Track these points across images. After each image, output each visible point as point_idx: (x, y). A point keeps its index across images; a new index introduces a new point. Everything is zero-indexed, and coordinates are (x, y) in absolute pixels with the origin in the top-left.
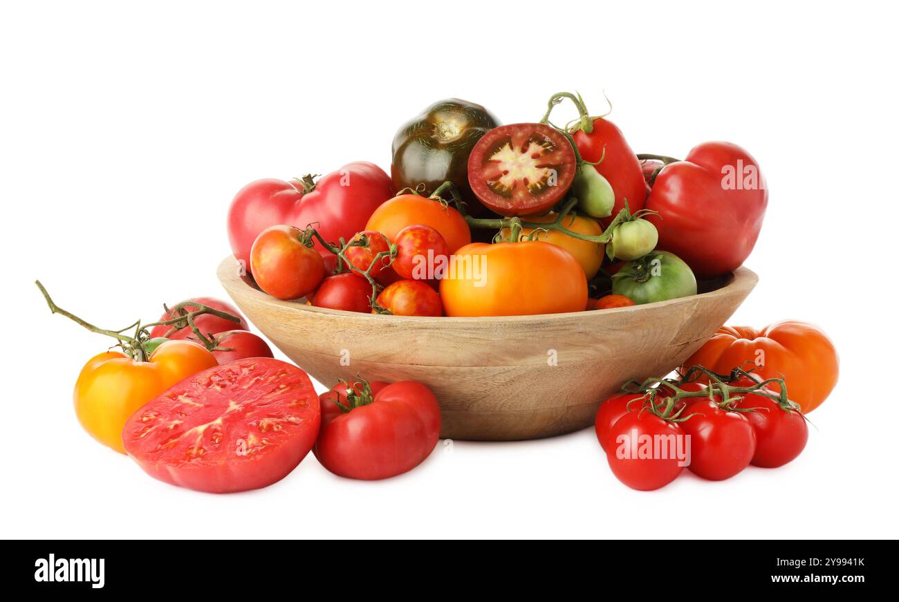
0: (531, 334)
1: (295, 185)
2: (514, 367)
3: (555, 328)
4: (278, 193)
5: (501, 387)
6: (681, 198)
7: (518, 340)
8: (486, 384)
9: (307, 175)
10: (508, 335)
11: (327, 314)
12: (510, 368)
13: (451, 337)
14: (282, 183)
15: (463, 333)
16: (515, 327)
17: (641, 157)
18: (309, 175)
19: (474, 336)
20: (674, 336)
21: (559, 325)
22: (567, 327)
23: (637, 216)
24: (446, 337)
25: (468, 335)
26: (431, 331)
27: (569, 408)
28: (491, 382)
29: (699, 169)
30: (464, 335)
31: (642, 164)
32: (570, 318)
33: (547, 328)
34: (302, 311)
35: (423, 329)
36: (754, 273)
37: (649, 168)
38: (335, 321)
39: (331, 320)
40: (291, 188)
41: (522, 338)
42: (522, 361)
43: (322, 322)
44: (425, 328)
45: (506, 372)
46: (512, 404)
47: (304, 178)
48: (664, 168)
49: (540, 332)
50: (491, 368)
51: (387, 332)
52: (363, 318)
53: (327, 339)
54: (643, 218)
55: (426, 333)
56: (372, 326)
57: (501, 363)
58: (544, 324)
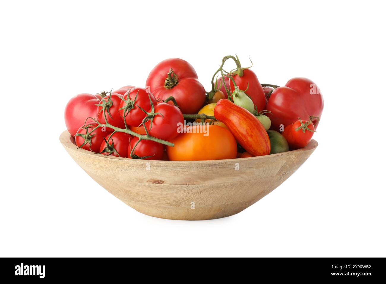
0: (211, 169)
1: (98, 97)
2: (202, 185)
3: (221, 166)
4: (90, 101)
5: (195, 194)
6: (283, 104)
7: (204, 172)
8: (188, 193)
9: (103, 92)
10: (199, 170)
11: (113, 159)
12: (200, 186)
13: (172, 170)
14: (92, 96)
15: (178, 168)
16: (202, 165)
17: (263, 85)
18: (105, 92)
19: (183, 170)
20: (278, 171)
21: (224, 165)
22: (228, 166)
23: (261, 113)
24: (170, 170)
25: (180, 170)
26: (163, 167)
27: (228, 205)
28: (191, 192)
29: (291, 90)
30: (178, 170)
31: (264, 88)
32: (229, 162)
33: (218, 167)
34: (101, 157)
35: (159, 166)
36: (316, 141)
37: (267, 90)
38: (116, 162)
39: (115, 162)
40: (95, 98)
41: (206, 171)
42: (206, 182)
43: (111, 162)
44: (160, 166)
45: (198, 187)
46: (201, 202)
47: (102, 94)
48: (274, 91)
49: (214, 169)
50: (191, 185)
51: (141, 168)
52: (130, 161)
53: (113, 171)
54: (264, 114)
55: (160, 168)
56: (134, 165)
57: (196, 183)
58: (216, 164)
